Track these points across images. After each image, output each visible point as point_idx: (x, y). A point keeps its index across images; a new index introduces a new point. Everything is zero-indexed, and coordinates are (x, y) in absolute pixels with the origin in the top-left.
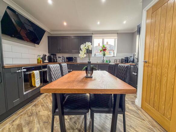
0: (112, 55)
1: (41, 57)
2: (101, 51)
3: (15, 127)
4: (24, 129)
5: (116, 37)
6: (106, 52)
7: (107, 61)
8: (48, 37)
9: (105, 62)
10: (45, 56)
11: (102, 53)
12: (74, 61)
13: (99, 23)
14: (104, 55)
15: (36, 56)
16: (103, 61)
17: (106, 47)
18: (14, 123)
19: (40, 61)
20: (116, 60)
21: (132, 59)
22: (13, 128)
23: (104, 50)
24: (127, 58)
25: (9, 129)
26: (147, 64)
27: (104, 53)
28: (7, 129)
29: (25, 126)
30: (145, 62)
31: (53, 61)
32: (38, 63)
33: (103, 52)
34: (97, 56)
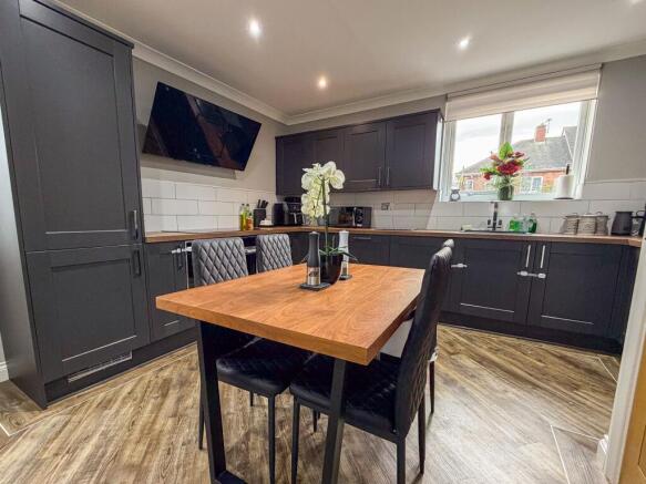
0: (557, 192)
1: (252, 208)
2: (488, 175)
3: (160, 381)
4: (171, 391)
5: (594, 92)
6: (517, 181)
7: (517, 223)
8: (277, 138)
9: (505, 227)
10: (265, 204)
11: (496, 186)
13: (464, 43)
14: (505, 193)
15: (238, 207)
16: (495, 222)
17: (519, 155)
18: (161, 374)
19: (248, 221)
20: (574, 220)
22: (156, 383)
23: (510, 168)
25: (150, 382)
27: (507, 182)
28: (146, 381)
29: (174, 386)
31: (286, 223)
32: (242, 228)
33: (501, 179)
34: (463, 200)
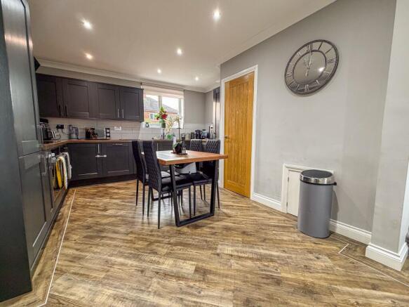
0: (177, 126)
2: (158, 119)
5: (183, 97)
6: (167, 121)
7: (169, 136)
9: (166, 138)
11: (160, 122)
12: (107, 136)
14: (164, 125)
16: (164, 136)
17: (166, 112)
21: (205, 133)
23: (164, 116)
24: (199, 131)
26: (227, 140)
27: (164, 121)
30: (226, 137)
33: (161, 120)
34: (150, 127)
